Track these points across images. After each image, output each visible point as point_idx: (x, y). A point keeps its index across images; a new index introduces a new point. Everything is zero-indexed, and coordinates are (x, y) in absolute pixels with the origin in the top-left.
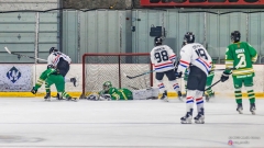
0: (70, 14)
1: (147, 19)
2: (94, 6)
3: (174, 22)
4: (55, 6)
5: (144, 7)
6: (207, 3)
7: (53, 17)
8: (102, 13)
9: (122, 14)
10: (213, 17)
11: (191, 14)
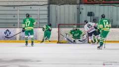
0: (53, 7)
1: (86, 8)
2: (63, 3)
3: (98, 10)
4: (47, 3)
5: (85, 4)
6: (112, 2)
7: (46, 8)
8: (66, 6)
9: (75, 6)
10: (115, 8)
11: (105, 6)
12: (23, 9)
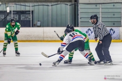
12: (106, 7)
